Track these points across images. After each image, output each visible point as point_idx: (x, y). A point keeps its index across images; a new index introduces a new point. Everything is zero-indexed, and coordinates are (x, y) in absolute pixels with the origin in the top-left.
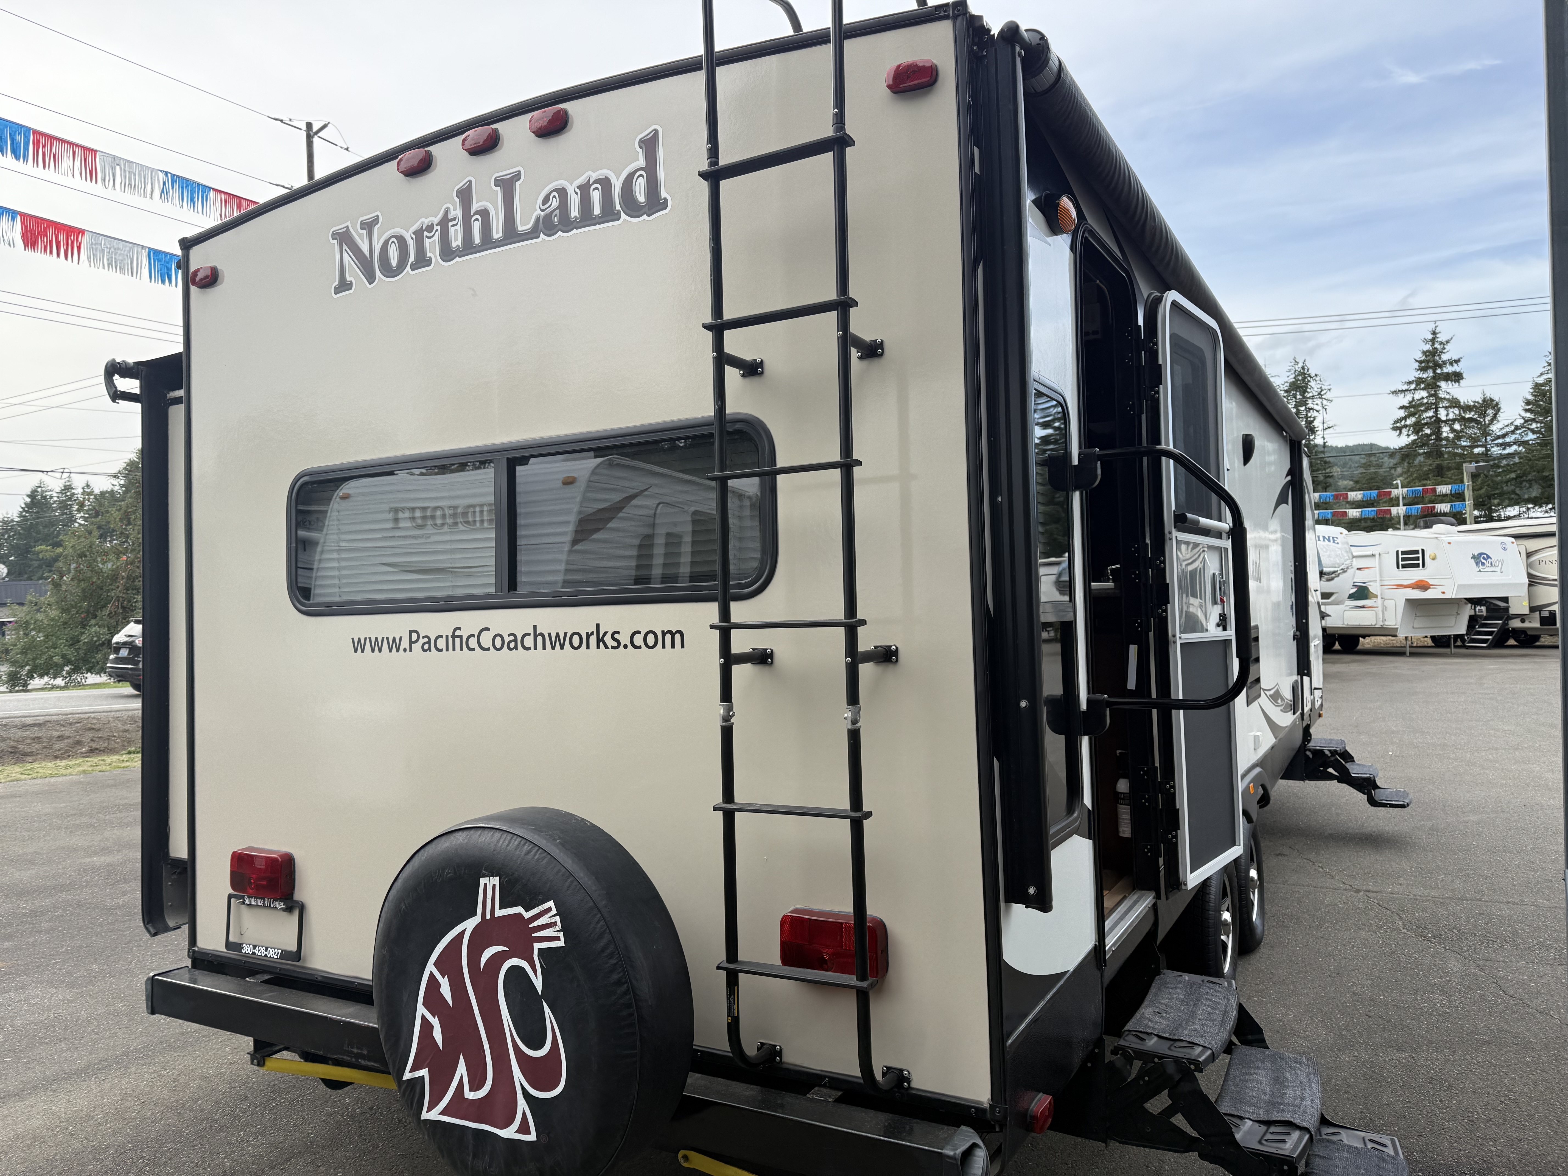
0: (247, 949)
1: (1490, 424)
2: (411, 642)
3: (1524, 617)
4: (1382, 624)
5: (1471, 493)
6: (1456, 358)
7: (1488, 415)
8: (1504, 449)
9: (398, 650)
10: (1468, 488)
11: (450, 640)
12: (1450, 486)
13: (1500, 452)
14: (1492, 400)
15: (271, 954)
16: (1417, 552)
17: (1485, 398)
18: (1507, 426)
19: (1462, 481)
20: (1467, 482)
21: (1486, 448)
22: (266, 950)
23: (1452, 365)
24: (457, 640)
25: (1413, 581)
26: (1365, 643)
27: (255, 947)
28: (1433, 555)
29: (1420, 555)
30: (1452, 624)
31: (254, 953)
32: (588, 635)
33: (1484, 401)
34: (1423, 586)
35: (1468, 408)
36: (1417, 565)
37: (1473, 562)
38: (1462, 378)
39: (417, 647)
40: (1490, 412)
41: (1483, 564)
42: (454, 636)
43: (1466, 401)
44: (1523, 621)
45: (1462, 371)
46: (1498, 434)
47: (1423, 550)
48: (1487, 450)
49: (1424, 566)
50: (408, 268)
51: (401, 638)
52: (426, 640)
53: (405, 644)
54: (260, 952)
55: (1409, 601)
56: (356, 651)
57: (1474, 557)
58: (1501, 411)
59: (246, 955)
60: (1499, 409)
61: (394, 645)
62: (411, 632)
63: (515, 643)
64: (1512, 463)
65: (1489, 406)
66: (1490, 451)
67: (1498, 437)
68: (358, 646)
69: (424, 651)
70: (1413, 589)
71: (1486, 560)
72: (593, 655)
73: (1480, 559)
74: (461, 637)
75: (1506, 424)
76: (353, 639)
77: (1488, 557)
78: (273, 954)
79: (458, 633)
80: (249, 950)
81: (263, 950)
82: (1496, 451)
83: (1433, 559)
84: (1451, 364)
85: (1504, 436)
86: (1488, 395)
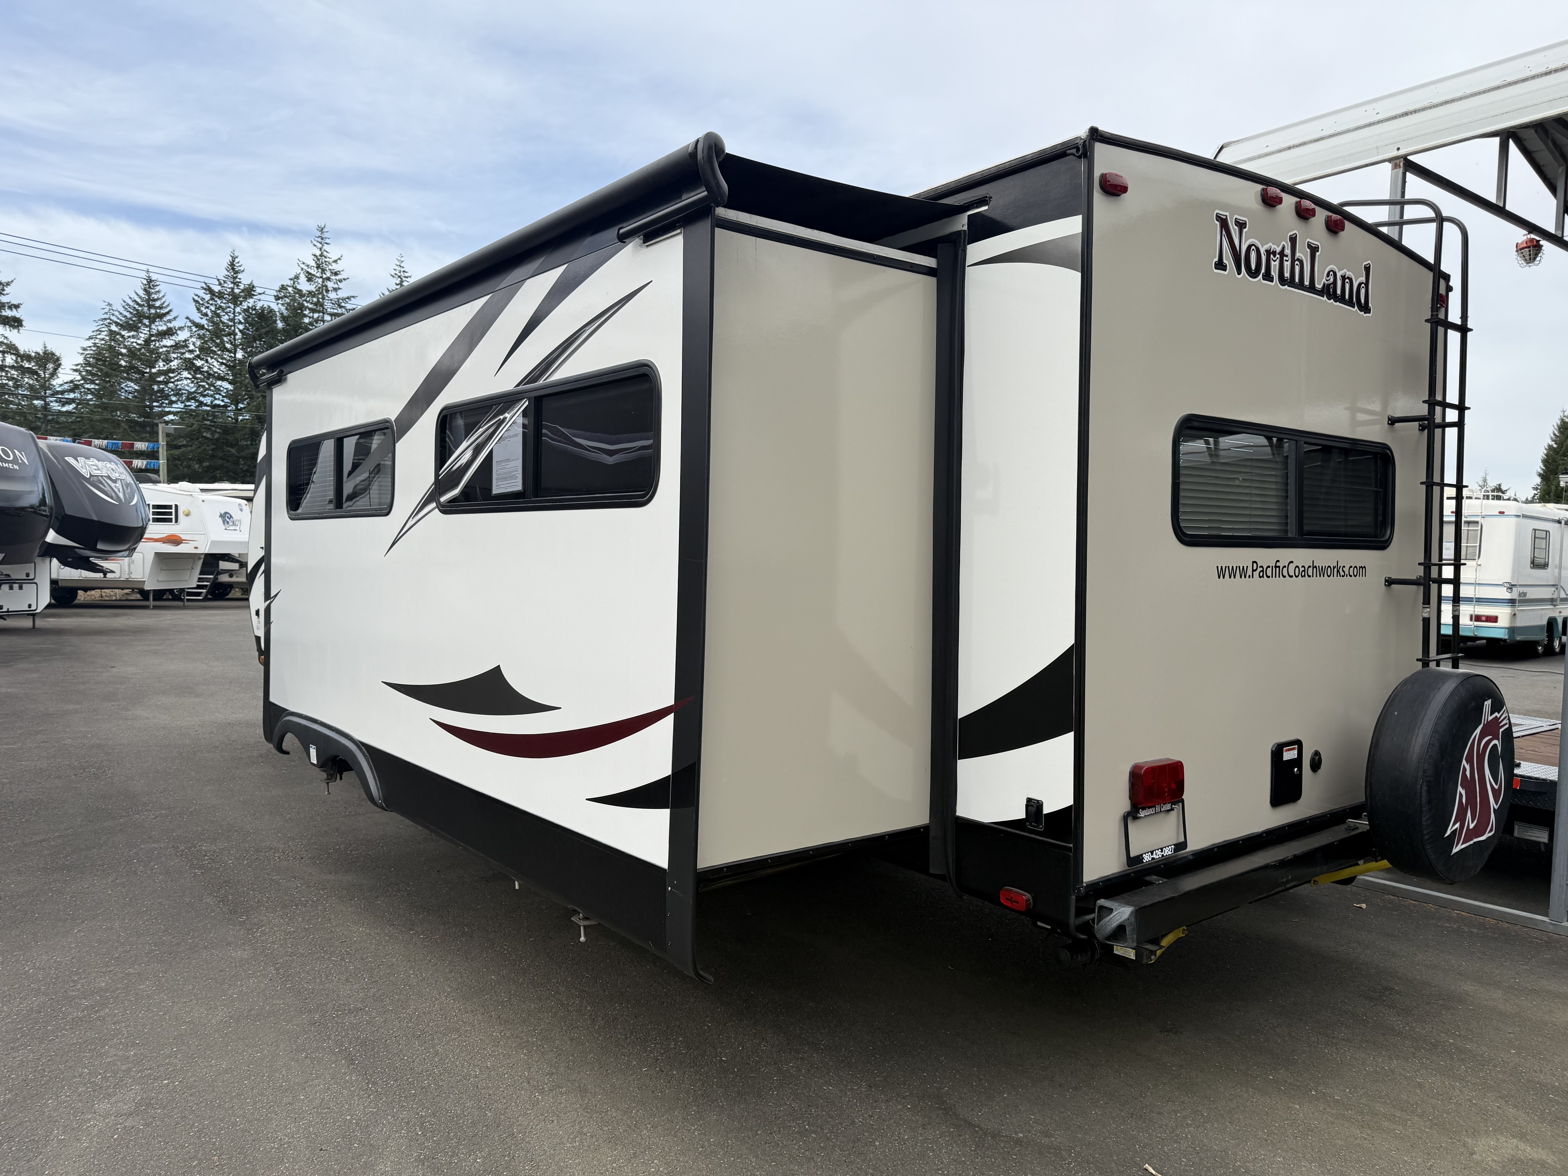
0: (1147, 858)
1: (50, 378)
2: (1253, 571)
3: (232, 572)
4: (127, 576)
5: (165, 453)
6: (15, 302)
7: (48, 370)
8: (63, 405)
9: (1245, 577)
10: (163, 448)
11: (1274, 569)
12: (147, 444)
13: (59, 408)
14: (53, 354)
15: (1166, 852)
16: (170, 507)
17: (46, 351)
18: (66, 383)
19: (157, 441)
20: (162, 442)
21: (45, 401)
22: (1162, 852)
23: (12, 310)
24: (1278, 569)
25: (164, 535)
26: (81, 596)
27: (1152, 853)
28: (187, 511)
29: (173, 510)
30: (187, 578)
31: (1153, 859)
32: (1334, 568)
33: (45, 353)
34: (175, 540)
35: (27, 357)
36: (170, 520)
37: (220, 520)
38: (21, 325)
39: (1256, 574)
40: (50, 366)
41: (228, 522)
42: (1276, 567)
43: (27, 350)
44: (231, 576)
45: (21, 318)
46: (58, 389)
47: (176, 506)
48: (47, 404)
49: (176, 521)
50: (1261, 276)
51: (1247, 567)
52: (1261, 569)
53: (1250, 572)
54: (1158, 855)
55: (158, 555)
56: (1219, 578)
57: (221, 516)
58: (61, 367)
59: (1149, 863)
60: (60, 365)
61: (1243, 572)
62: (1254, 562)
63: (1303, 572)
64: (70, 420)
65: (48, 360)
66: (49, 405)
67: (58, 393)
68: (1221, 573)
69: (1260, 577)
70: (164, 543)
71: (230, 519)
72: (1335, 579)
73: (226, 517)
74: (1279, 567)
75: (65, 381)
76: (1217, 567)
77: (231, 517)
78: (1168, 852)
79: (1278, 564)
80: (1149, 858)
81: (1159, 852)
82: (55, 406)
83: (187, 515)
84: (10, 308)
85: (62, 393)
86: (49, 348)
